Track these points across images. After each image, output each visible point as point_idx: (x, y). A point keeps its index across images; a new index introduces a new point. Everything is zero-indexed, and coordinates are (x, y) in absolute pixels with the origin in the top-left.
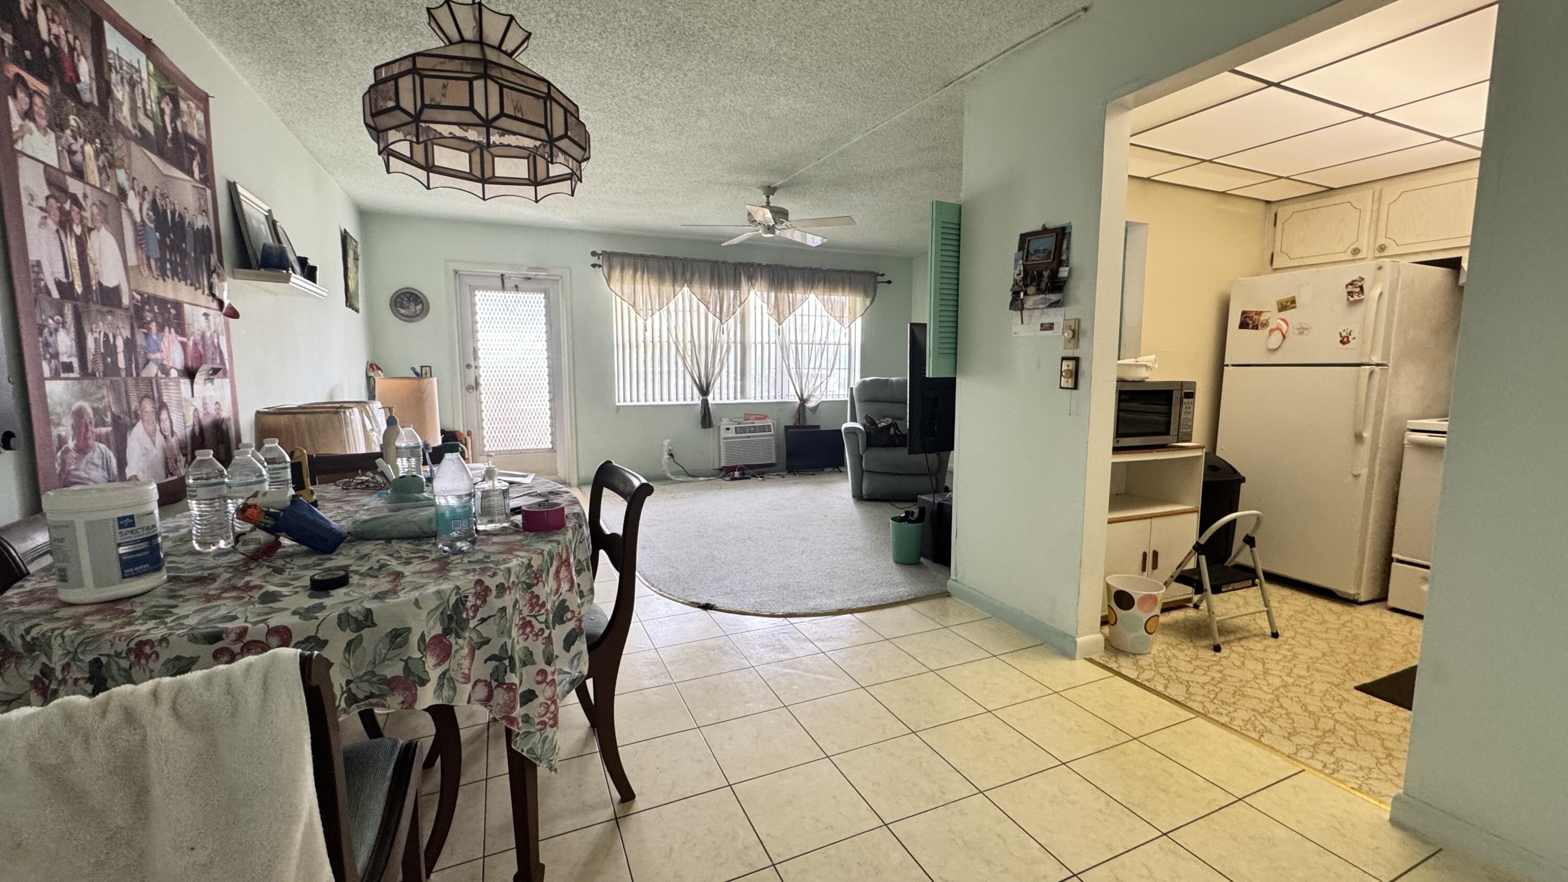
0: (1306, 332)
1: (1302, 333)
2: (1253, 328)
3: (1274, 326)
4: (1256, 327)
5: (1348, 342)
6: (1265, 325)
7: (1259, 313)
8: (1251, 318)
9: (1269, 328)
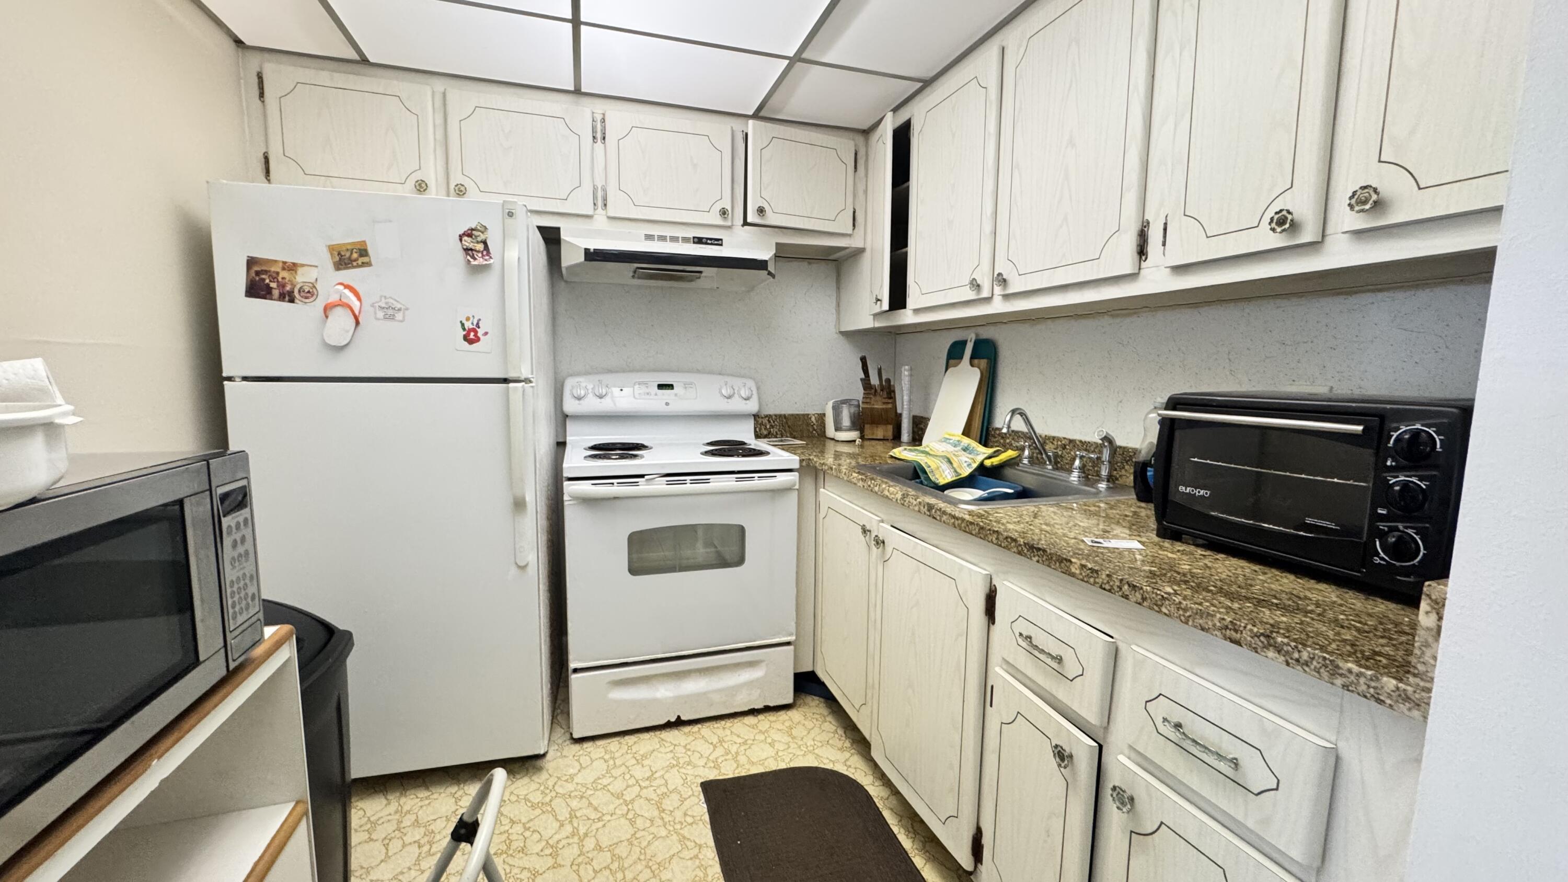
0: (399, 316)
1: (391, 318)
2: (282, 297)
3: (334, 298)
4: (288, 297)
5: (477, 340)
6: (309, 293)
7: (292, 267)
8: (274, 277)
9: (320, 304)
